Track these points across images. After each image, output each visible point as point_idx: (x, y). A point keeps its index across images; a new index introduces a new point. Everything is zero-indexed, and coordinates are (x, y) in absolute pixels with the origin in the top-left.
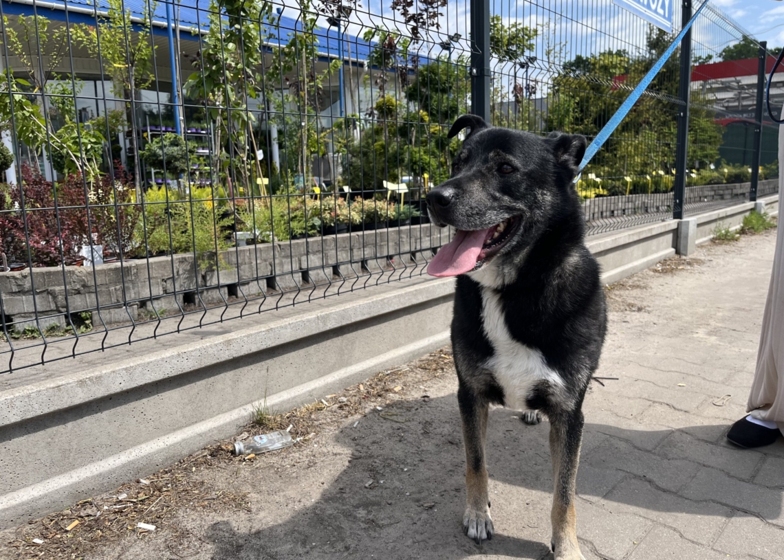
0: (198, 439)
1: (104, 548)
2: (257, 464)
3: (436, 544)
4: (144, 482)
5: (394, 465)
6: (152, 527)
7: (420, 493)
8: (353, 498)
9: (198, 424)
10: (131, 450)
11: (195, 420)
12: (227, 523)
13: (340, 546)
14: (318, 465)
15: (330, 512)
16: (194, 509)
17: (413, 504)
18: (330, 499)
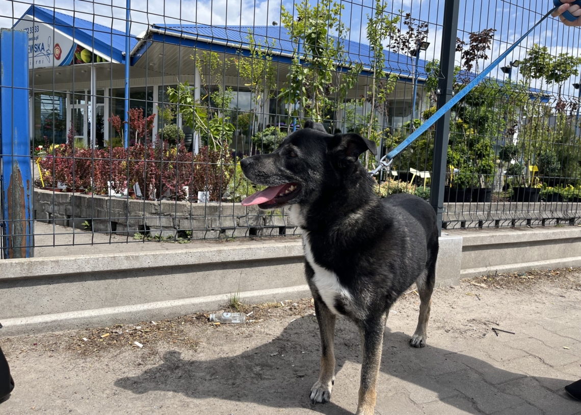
0: (192, 306)
1: (111, 349)
2: (219, 329)
3: (288, 397)
4: (154, 323)
5: (298, 349)
6: (141, 345)
7: (301, 367)
8: (258, 360)
9: (194, 298)
10: (151, 303)
11: (193, 295)
12: (180, 354)
13: (230, 382)
14: (253, 337)
15: (240, 364)
16: (168, 343)
17: (291, 372)
18: (245, 357)
